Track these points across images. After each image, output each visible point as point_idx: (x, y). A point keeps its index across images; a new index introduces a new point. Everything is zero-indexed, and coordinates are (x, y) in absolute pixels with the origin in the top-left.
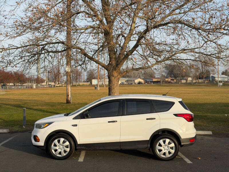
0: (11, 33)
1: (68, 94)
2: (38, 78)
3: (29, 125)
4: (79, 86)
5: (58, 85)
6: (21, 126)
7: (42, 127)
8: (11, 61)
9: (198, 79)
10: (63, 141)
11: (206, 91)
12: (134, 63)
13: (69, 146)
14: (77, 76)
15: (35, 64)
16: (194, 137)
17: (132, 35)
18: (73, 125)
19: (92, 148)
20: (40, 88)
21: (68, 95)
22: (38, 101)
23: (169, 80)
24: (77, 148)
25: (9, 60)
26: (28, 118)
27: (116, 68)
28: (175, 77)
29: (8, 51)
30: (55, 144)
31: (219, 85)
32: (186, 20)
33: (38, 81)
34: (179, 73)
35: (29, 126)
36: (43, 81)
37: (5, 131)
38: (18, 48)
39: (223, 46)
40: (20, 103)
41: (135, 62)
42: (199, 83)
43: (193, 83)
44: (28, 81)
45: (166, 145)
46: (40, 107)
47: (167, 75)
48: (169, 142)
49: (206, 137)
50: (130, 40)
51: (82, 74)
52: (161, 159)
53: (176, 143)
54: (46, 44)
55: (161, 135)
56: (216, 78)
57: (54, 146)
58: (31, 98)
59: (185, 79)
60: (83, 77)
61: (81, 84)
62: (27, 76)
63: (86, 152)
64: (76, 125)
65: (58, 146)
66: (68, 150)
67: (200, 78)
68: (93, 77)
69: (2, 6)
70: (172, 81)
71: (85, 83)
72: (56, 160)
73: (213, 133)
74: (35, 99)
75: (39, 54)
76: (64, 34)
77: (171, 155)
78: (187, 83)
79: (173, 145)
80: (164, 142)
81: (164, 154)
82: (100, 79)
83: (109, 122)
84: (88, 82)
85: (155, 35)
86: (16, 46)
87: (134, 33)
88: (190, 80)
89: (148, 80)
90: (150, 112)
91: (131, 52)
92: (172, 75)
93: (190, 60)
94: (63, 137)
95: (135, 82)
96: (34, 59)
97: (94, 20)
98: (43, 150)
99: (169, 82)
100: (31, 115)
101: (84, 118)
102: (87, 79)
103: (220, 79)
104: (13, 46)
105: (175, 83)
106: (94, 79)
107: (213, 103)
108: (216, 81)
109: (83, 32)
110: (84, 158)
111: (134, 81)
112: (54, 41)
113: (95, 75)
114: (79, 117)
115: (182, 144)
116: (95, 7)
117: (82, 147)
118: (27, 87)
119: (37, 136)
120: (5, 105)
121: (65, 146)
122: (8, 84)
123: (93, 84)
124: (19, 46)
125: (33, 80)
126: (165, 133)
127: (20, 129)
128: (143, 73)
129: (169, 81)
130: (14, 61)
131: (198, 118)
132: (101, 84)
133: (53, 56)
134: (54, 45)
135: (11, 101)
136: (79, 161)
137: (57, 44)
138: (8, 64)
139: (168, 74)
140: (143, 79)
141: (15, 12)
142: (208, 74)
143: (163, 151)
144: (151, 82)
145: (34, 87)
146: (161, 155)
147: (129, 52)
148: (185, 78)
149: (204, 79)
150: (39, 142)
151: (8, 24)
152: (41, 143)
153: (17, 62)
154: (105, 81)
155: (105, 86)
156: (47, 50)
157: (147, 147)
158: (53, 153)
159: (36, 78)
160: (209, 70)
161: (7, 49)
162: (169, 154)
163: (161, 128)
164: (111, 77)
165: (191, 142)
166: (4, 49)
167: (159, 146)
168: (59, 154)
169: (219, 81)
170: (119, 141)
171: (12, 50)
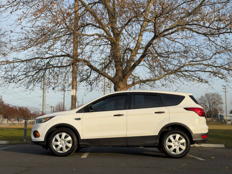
2: (43, 114)
6: (22, 140)
7: (43, 122)
10: (65, 136)
13: (71, 142)
17: (139, 48)
18: (76, 119)
24: (80, 143)
25: (13, 75)
27: (122, 79)
30: (56, 139)
31: (227, 124)
38: (22, 61)
44: (33, 117)
45: (176, 141)
48: (180, 138)
50: (137, 53)
52: (172, 156)
53: (188, 139)
54: (51, 58)
56: (224, 117)
57: (55, 141)
62: (32, 112)
64: (79, 119)
65: (59, 141)
66: (70, 145)
67: (208, 117)
73: (225, 147)
75: (44, 69)
77: (182, 151)
79: (184, 141)
80: (174, 137)
81: (175, 150)
83: (115, 116)
86: (20, 59)
90: (158, 106)
91: (138, 63)
94: (65, 132)
101: (88, 111)
103: (228, 118)
104: (18, 59)
110: (88, 156)
112: (59, 54)
114: (83, 110)
115: (194, 140)
117: (86, 142)
119: (37, 131)
121: (67, 142)
124: (24, 59)
126: (174, 128)
127: (20, 142)
130: (17, 76)
134: (59, 58)
136: (81, 157)
142: (216, 113)
143: (174, 148)
146: (171, 151)
147: (136, 62)
149: (212, 118)
150: (39, 137)
152: (42, 139)
156: (52, 65)
157: (156, 143)
158: (53, 148)
159: (41, 114)
160: (217, 108)
161: (11, 62)
162: (180, 151)
163: (171, 122)
164: (117, 89)
165: (203, 138)
166: (8, 62)
167: (168, 141)
168: (60, 150)
169: (228, 120)
170: (125, 136)
171: (16, 63)
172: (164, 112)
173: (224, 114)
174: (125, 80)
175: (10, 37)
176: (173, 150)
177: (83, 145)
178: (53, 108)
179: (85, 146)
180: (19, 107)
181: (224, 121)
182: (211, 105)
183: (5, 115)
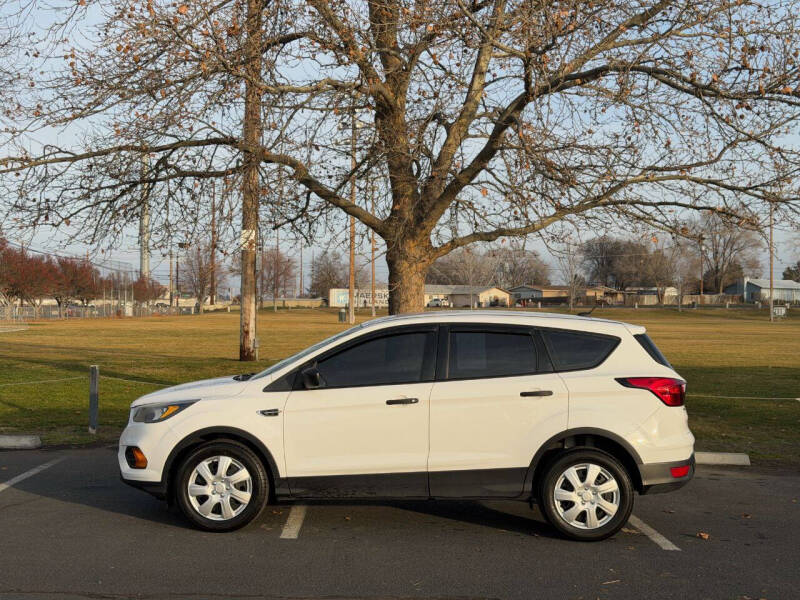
0: (54, 108)
1: (246, 328)
2: (142, 280)
3: (108, 424)
4: (282, 311)
5: (212, 308)
6: (82, 428)
7: (156, 418)
8: (51, 205)
9: (700, 293)
10: (230, 467)
11: (729, 333)
12: (478, 220)
13: (249, 486)
14: (277, 276)
15: (135, 218)
16: (685, 461)
17: (472, 116)
18: (263, 413)
19: (329, 493)
20: (148, 315)
21: (247, 333)
22: (143, 353)
23: (600, 295)
24: (278, 491)
25: (43, 200)
26: (106, 402)
27: (414, 230)
28: (622, 286)
29: (40, 169)
30: (199, 476)
31: (772, 316)
32: (661, 58)
33: (143, 290)
34: (634, 270)
35: (109, 427)
36: (156, 291)
37: (26, 441)
38: (75, 158)
39: (792, 152)
40: (78, 358)
41: (481, 217)
42: (703, 306)
43: (683, 306)
44: (108, 290)
45: (587, 487)
46: (149, 372)
47: (592, 279)
48: (599, 477)
49: (728, 473)
50: (467, 135)
51: (294, 271)
52: (572, 534)
53: (625, 479)
54: (174, 147)
55: (571, 452)
56: (763, 291)
57: (197, 483)
58: (117, 344)
59: (656, 293)
60: (298, 279)
61: (291, 303)
62: (104, 274)
63: (308, 511)
64: (274, 413)
65: (209, 482)
66: (245, 497)
67: (706, 291)
68: (335, 282)
69: (25, 12)
70: (608, 299)
71: (306, 303)
72: (204, 533)
73: (751, 462)
74: (131, 346)
75: (148, 181)
76: (238, 112)
77: (606, 520)
78: (661, 307)
79: (612, 485)
80: (583, 475)
81: (582, 517)
82: (356, 287)
83: (390, 403)
84: (314, 297)
85: (552, 118)
86: (68, 150)
87: (478, 112)
88: (673, 297)
89: (524, 295)
90: (533, 370)
91: (470, 175)
92: (610, 279)
93: (676, 204)
94: (229, 454)
95: (481, 300)
96: (129, 197)
97: (342, 61)
98: (159, 497)
99: (599, 303)
100: (115, 396)
101: (303, 388)
102: (314, 287)
103: (776, 295)
104: (60, 151)
105: (620, 306)
106: (337, 286)
107: (756, 368)
108: (762, 302)
109: (302, 106)
110: (302, 527)
111: (476, 296)
112: (202, 136)
113: (341, 275)
114: (285, 384)
115: (645, 483)
116: (347, 13)
117: (296, 487)
118: (104, 313)
119: (137, 449)
120: (27, 363)
121: (235, 485)
122: (38, 302)
123: (332, 304)
124: (80, 152)
125: (122, 289)
126: (584, 444)
127: (78, 437)
128: (508, 270)
129: (598, 298)
130: (59, 203)
131: (702, 414)
132: (361, 305)
133: (197, 190)
134: (201, 148)
135: (49, 352)
136: (282, 536)
137: (211, 148)
138: (40, 215)
139: (595, 274)
140: (509, 291)
141: (67, 30)
142: (734, 277)
143: (579, 508)
144: (536, 300)
145: (129, 310)
146: (569, 519)
147: (462, 176)
148: (655, 289)
149: (721, 294)
150: (144, 468)
151: (42, 73)
152: (153, 473)
153: (71, 208)
154: (374, 296)
155: (374, 314)
156: (177, 169)
157: (523, 492)
158: (192, 506)
159: (135, 279)
160: (741, 260)
161: (37, 162)
162: (599, 519)
163: (572, 426)
164: (398, 262)
165: (676, 477)
166: (26, 161)
167: (563, 487)
168: (213, 512)
169: (776, 302)
170: (424, 470)
171: (55, 165)
172: (550, 393)
173: (762, 282)
174: (424, 232)
175: (27, 54)
176: (577, 514)
177: (288, 496)
178: (174, 260)
179: (293, 499)
180: (59, 258)
181: (760, 305)
182: (721, 249)
183: (14, 286)
